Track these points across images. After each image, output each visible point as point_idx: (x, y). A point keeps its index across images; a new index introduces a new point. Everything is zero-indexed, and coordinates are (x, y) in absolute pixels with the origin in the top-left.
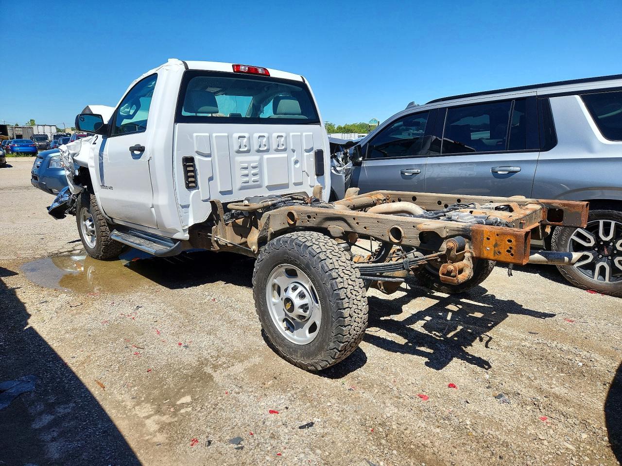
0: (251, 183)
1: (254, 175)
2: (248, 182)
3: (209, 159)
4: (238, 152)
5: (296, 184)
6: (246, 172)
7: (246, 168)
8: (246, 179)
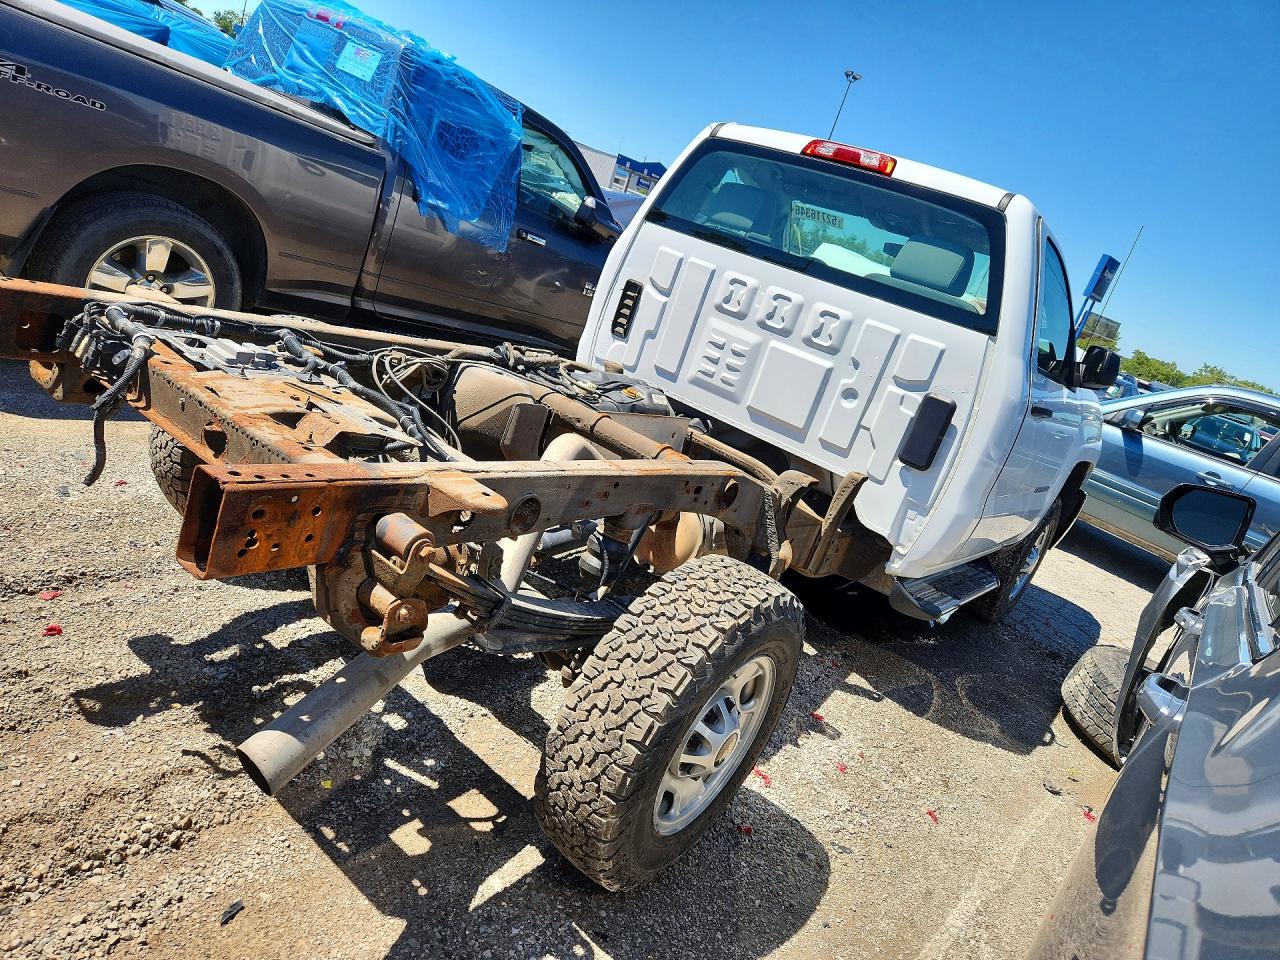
0: (716, 381)
1: (730, 368)
2: (711, 376)
3: (664, 299)
4: (719, 308)
5: (826, 445)
6: (715, 353)
7: (721, 347)
8: (711, 368)
